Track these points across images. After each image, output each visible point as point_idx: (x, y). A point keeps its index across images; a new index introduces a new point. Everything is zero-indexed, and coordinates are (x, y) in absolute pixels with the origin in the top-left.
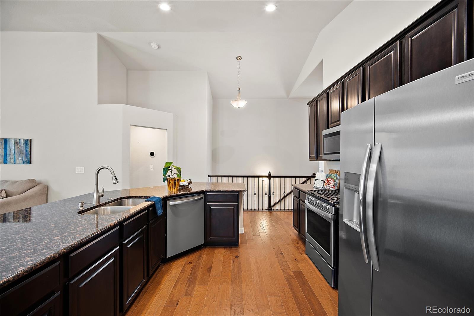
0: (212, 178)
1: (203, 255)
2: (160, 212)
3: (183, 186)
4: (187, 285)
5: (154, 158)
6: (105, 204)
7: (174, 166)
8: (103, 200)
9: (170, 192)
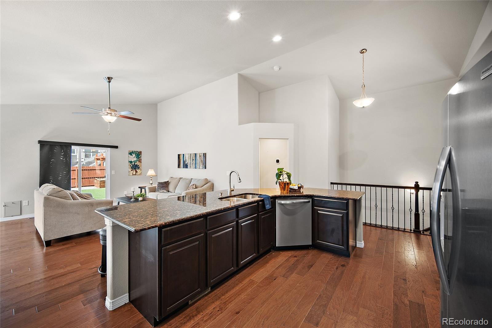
0: (335, 186)
1: (310, 254)
2: (268, 207)
3: (294, 189)
4: (287, 271)
5: (279, 165)
6: (235, 196)
7: (285, 171)
8: (233, 193)
9: (281, 193)
